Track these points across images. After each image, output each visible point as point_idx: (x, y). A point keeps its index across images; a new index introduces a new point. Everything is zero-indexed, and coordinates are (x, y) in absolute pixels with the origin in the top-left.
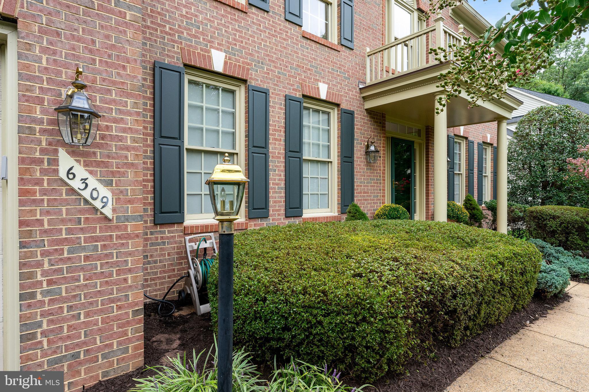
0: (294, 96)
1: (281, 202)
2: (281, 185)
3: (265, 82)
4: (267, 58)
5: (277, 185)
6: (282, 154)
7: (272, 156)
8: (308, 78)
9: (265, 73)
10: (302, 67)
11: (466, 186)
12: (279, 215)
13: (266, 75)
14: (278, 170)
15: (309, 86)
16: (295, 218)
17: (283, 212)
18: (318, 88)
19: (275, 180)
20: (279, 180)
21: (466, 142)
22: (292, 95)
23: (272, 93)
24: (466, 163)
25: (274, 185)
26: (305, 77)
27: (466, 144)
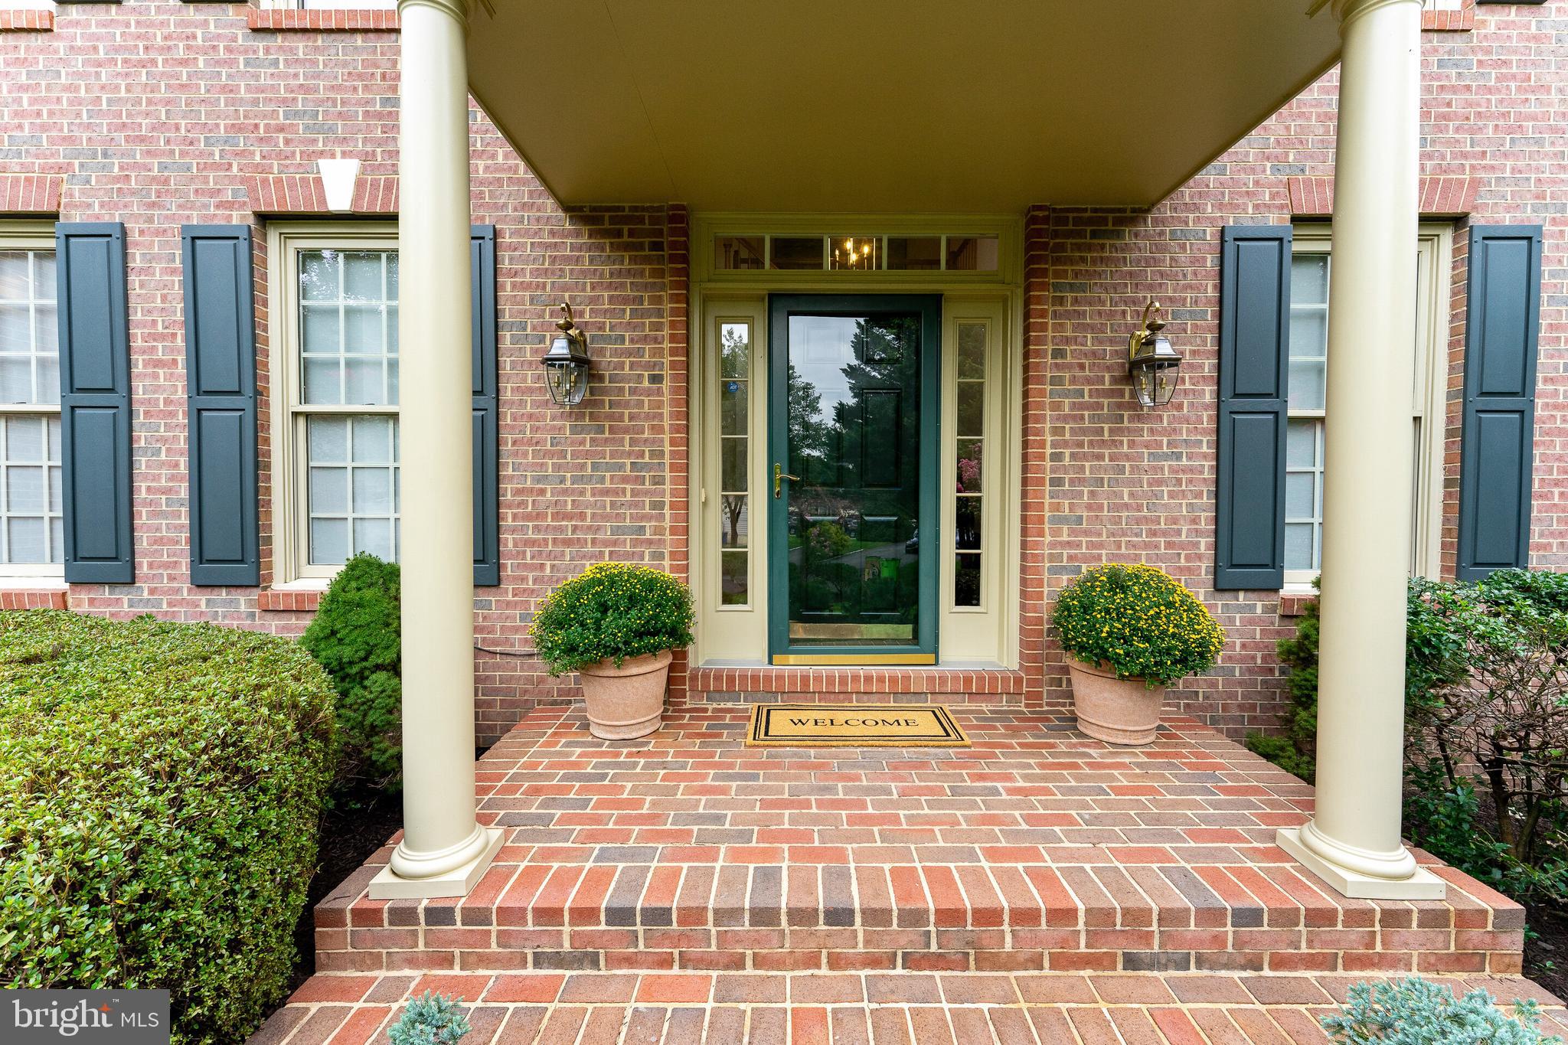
0: (223, 223)
1: (177, 542)
2: (178, 492)
3: (116, 207)
4: (120, 136)
5: (163, 493)
6: (180, 404)
7: (146, 413)
8: (280, 155)
9: (117, 179)
10: (251, 128)
11: (1448, 483)
12: (172, 578)
13: (118, 186)
14: (168, 450)
15: (278, 181)
16: (233, 590)
17: (184, 569)
18: (319, 181)
19: (156, 478)
20: (172, 478)
21: (1455, 241)
22: (216, 222)
23: (142, 232)
24: (1452, 357)
25: (154, 494)
26: (264, 157)
27: (1456, 252)
